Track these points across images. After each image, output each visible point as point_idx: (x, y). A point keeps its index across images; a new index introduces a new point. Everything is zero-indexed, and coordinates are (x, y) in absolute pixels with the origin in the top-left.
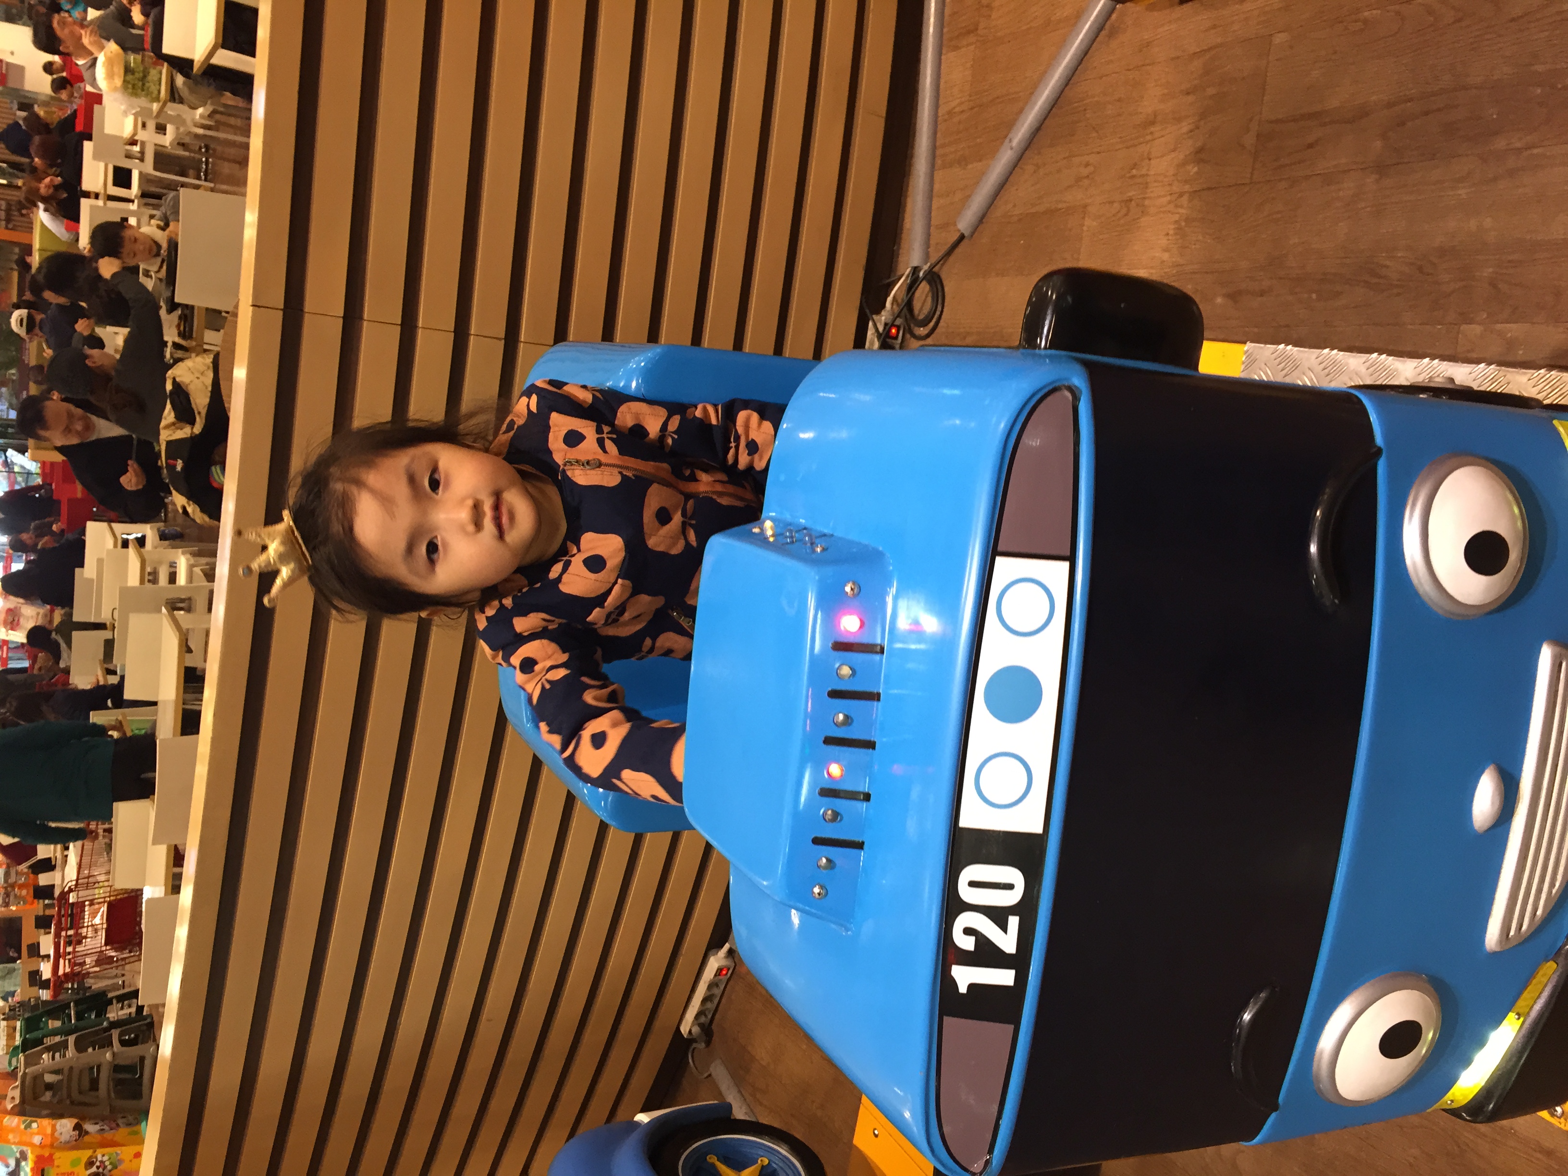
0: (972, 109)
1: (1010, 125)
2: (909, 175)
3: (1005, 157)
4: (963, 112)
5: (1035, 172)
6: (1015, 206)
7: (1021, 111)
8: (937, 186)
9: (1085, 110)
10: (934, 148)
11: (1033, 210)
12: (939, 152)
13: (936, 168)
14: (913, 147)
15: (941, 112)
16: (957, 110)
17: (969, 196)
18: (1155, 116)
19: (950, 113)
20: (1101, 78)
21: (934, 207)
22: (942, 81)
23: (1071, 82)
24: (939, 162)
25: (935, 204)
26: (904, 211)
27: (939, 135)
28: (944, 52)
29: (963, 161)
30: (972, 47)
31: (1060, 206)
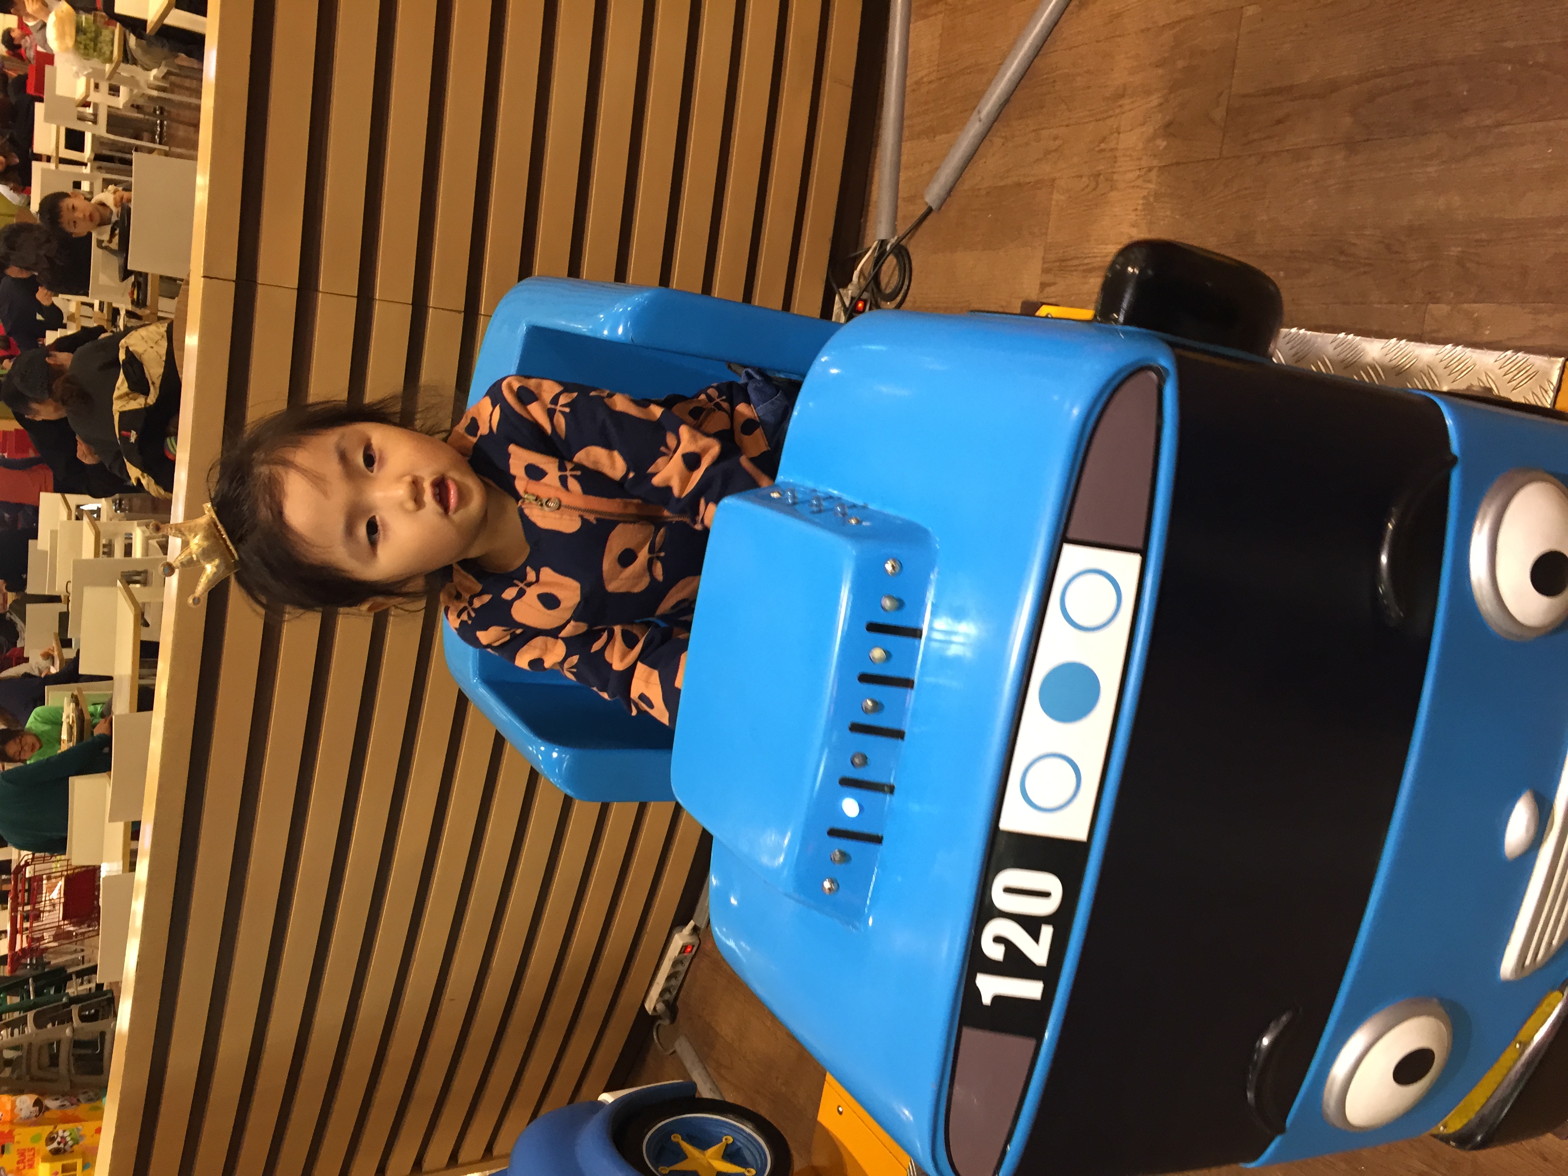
0: (940, 79)
1: (979, 95)
2: (876, 146)
3: (974, 129)
4: (930, 82)
5: (1003, 144)
6: (983, 179)
7: (989, 82)
8: (904, 158)
9: (1054, 81)
10: (901, 117)
11: (1002, 184)
12: (906, 123)
13: (904, 138)
14: (880, 118)
15: (909, 82)
16: (925, 79)
17: (937, 169)
18: (1125, 89)
19: (918, 83)
20: (1070, 49)
21: (902, 179)
22: (910, 51)
23: (1041, 53)
24: (906, 133)
25: (903, 176)
26: (871, 183)
27: (907, 105)
28: (912, 20)
29: (931, 132)
30: (941, 16)
31: (1028, 180)
